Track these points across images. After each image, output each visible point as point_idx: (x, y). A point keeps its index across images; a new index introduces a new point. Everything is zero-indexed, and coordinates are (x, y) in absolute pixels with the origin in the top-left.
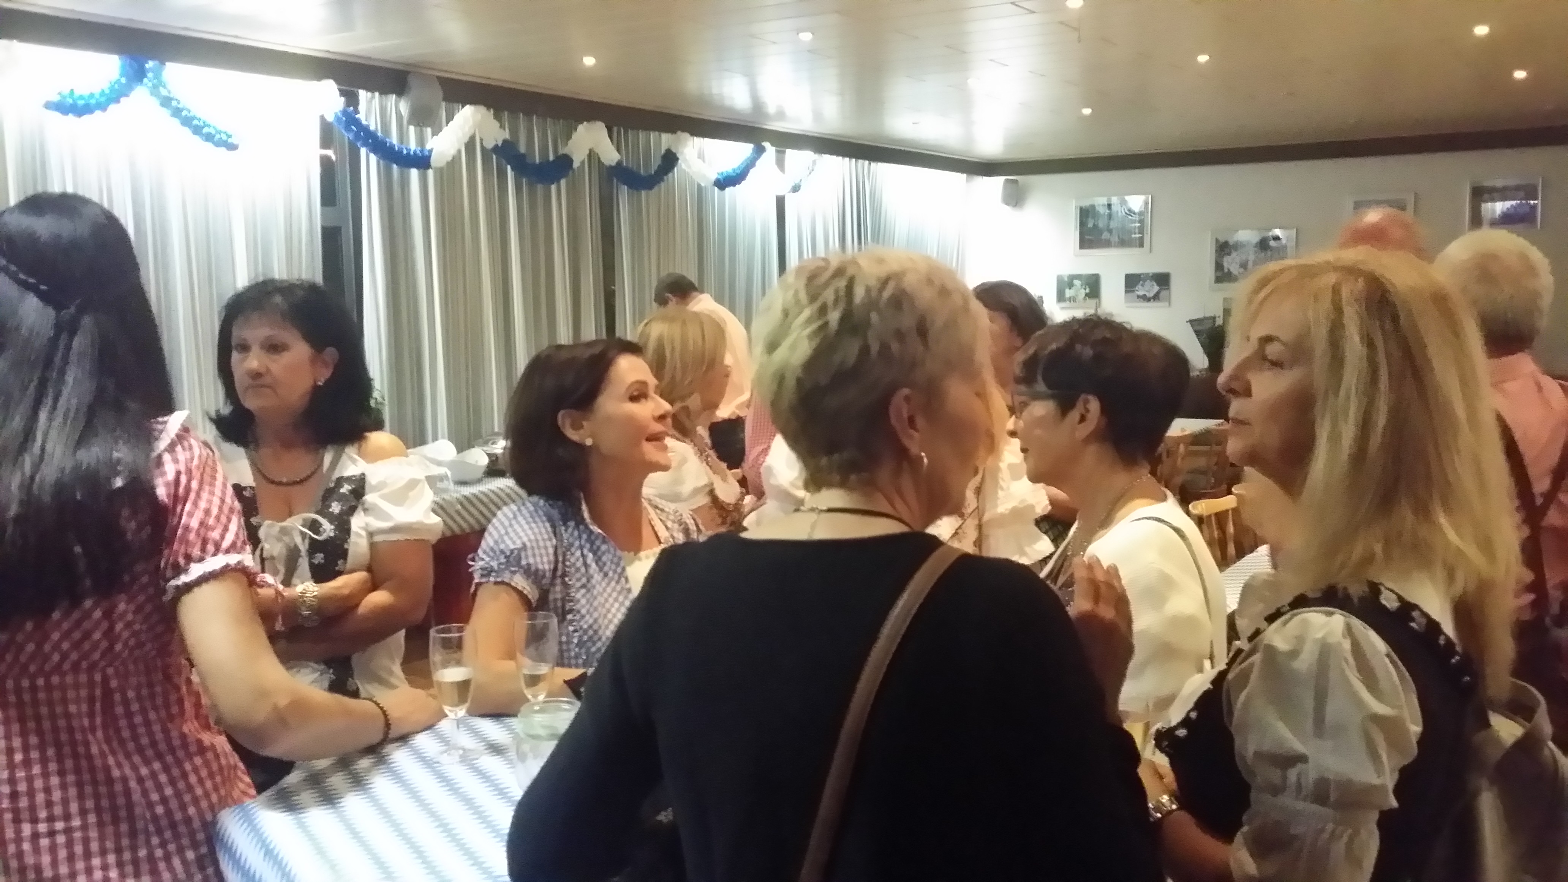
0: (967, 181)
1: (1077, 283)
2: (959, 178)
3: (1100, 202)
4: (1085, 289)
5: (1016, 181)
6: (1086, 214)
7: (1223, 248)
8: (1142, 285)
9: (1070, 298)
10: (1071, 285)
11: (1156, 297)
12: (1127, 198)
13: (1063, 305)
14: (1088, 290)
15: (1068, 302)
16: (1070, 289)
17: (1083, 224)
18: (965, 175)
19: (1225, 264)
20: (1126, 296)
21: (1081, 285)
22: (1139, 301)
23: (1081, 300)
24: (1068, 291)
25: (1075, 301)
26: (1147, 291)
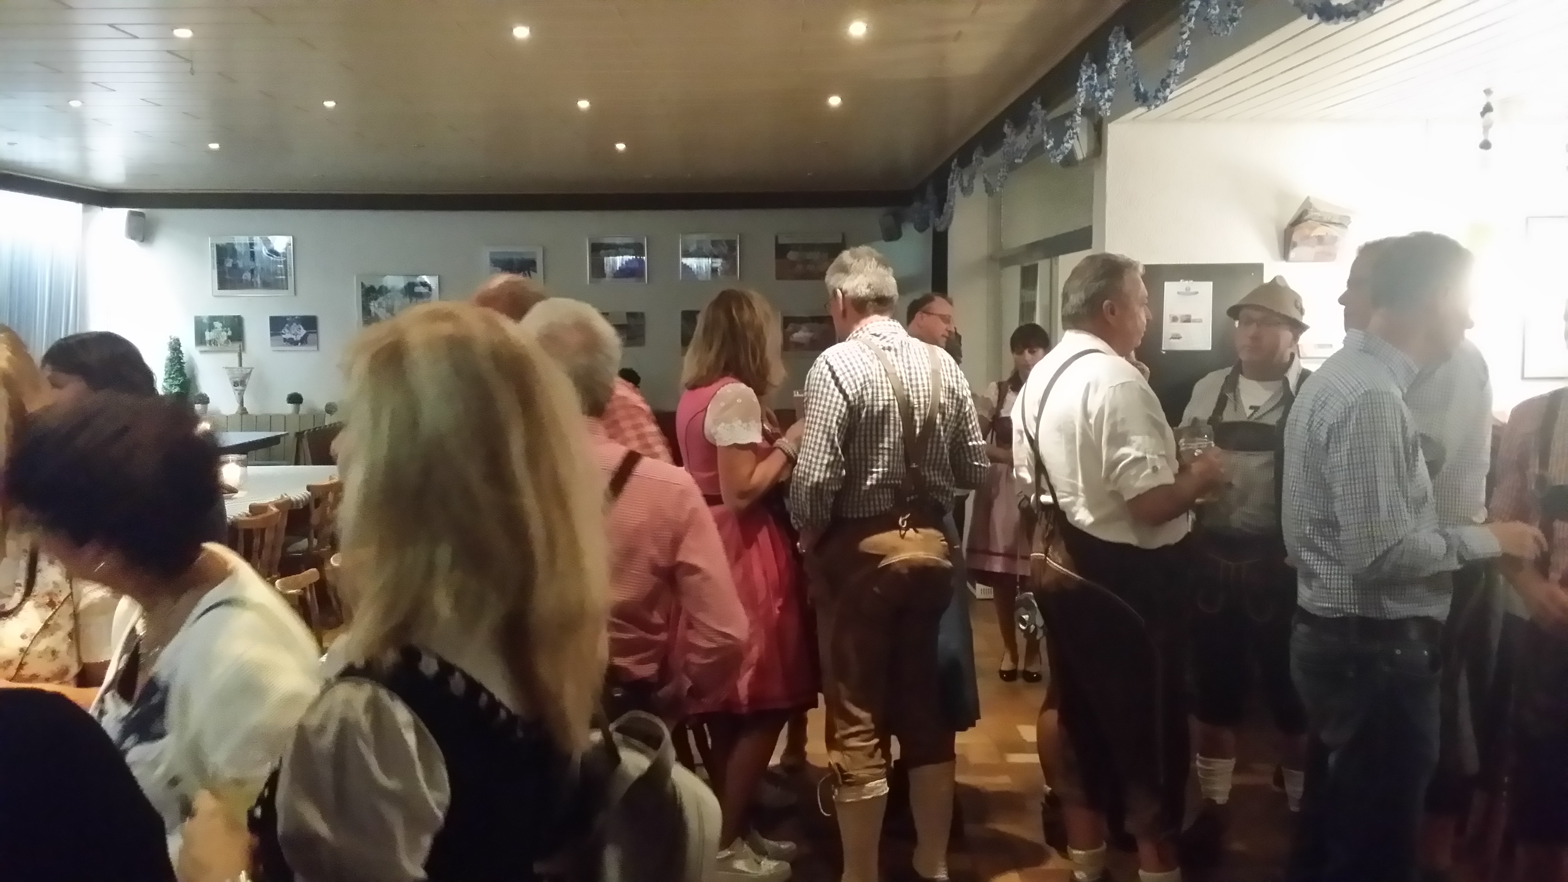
0: (84, 211)
1: (218, 325)
2: (74, 208)
3: (240, 241)
4: (227, 332)
5: (142, 215)
6: (224, 253)
7: (370, 293)
8: (288, 328)
9: (210, 341)
10: (211, 327)
11: (304, 341)
12: (270, 238)
13: (203, 348)
14: (230, 333)
15: (208, 345)
16: (210, 331)
17: (220, 262)
18: (80, 205)
19: (372, 309)
20: (271, 340)
21: (223, 327)
22: (286, 345)
23: (223, 343)
24: (207, 333)
25: (217, 345)
26: (294, 334)
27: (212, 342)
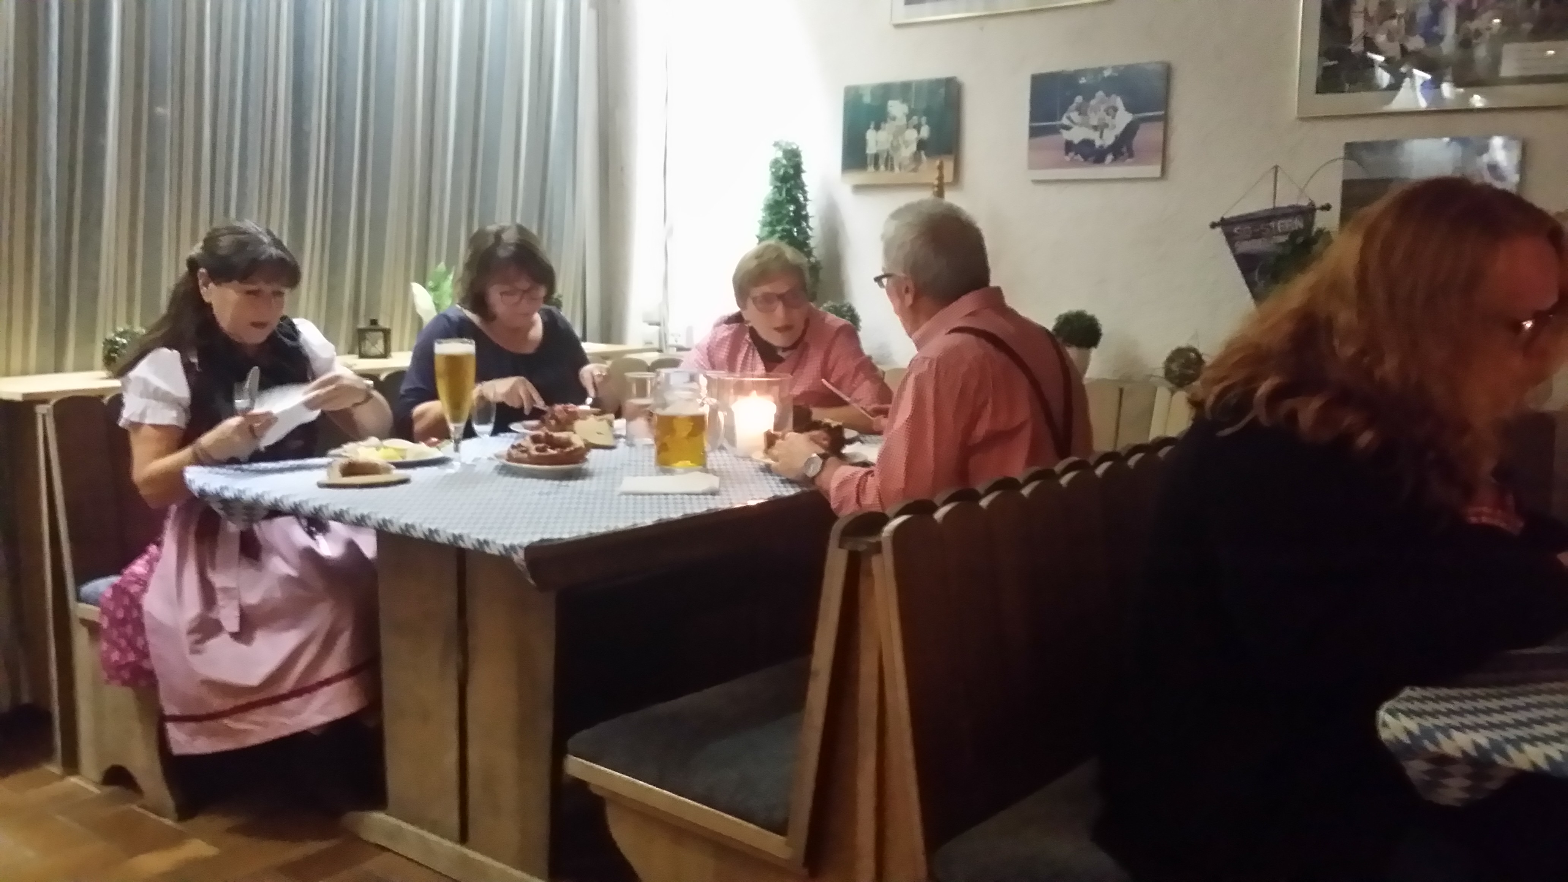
1: (897, 109)
4: (918, 128)
9: (876, 157)
13: (860, 178)
14: (925, 132)
15: (871, 168)
16: (877, 128)
20: (1031, 148)
21: (909, 117)
22: (1073, 164)
23: (907, 162)
24: (871, 135)
25: (892, 169)
26: (1095, 128)
27: (881, 162)
